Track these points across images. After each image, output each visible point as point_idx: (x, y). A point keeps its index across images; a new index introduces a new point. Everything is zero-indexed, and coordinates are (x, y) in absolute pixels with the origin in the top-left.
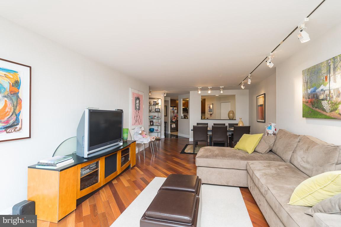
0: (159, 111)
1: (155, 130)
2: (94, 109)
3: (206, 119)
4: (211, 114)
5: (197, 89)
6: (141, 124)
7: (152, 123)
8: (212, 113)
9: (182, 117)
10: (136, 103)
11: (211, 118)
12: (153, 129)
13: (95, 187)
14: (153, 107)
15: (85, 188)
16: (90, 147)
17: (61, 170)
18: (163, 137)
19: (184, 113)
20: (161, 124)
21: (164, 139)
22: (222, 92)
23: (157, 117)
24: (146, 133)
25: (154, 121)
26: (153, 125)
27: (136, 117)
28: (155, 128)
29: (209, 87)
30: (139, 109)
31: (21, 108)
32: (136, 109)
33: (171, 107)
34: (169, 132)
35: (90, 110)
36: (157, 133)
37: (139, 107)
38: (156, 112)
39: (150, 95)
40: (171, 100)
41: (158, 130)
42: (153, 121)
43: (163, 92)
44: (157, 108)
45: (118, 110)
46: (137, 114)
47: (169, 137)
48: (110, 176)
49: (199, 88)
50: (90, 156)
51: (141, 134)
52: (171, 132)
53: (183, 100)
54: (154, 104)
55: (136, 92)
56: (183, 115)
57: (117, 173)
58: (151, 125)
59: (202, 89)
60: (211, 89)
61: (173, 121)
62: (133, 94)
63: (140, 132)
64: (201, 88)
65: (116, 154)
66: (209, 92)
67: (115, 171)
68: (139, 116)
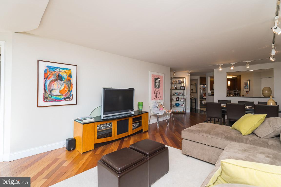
0: (184, 88)
1: (180, 105)
2: (108, 88)
3: (241, 96)
4: (247, 92)
5: (218, 67)
6: (161, 99)
7: (177, 99)
8: (248, 90)
9: (209, 93)
10: (155, 83)
11: (248, 95)
12: (179, 104)
13: (109, 139)
14: (178, 85)
15: (101, 138)
16: (105, 112)
17: (84, 124)
18: (188, 111)
19: (211, 90)
20: (186, 100)
21: (190, 114)
22: (248, 67)
23: (182, 94)
24: (163, 107)
25: (180, 97)
26: (178, 100)
27: (155, 94)
28: (181, 103)
29: (232, 64)
30: (159, 87)
31: (72, 88)
32: (156, 87)
33: (200, 84)
34: (199, 108)
35: (104, 89)
36: (183, 108)
37: (159, 85)
38: (181, 89)
39: (174, 75)
40: (200, 78)
41: (183, 105)
42: (178, 97)
43: (187, 71)
44: (182, 86)
45: (129, 88)
46: (157, 91)
47: (199, 112)
48: (122, 134)
49: (220, 65)
50: (105, 118)
51: (158, 107)
52: (200, 108)
53: (210, 78)
54: (179, 83)
55: (156, 74)
56: (210, 92)
57: (128, 134)
58: (177, 101)
59: (224, 66)
60: (234, 65)
61: (204, 97)
62: (153, 75)
63: (157, 106)
64: (222, 65)
65: (128, 120)
66: (232, 68)
67: (127, 132)
68: (159, 93)
